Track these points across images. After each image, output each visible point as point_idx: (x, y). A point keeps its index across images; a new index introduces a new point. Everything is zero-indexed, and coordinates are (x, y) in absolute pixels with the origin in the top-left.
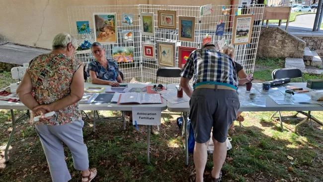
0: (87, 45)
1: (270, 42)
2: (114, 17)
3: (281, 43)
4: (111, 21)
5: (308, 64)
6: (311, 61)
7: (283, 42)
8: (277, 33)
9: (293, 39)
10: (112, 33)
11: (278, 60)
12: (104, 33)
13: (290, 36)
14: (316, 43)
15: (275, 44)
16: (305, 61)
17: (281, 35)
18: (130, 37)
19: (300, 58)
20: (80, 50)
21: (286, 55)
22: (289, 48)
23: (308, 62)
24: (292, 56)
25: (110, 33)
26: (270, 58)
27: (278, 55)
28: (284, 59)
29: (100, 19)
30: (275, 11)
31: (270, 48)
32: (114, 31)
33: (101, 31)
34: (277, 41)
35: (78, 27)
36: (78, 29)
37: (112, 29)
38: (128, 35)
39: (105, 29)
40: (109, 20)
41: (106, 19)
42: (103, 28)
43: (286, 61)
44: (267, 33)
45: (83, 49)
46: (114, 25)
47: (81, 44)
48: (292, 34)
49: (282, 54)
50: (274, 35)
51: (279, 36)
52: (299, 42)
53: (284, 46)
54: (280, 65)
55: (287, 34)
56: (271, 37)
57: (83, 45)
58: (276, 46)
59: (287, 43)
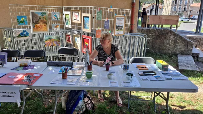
0: (25, 33)
1: (165, 41)
2: (46, 14)
3: (173, 42)
4: (44, 17)
5: (196, 60)
6: (198, 57)
7: (175, 42)
8: (170, 35)
9: (183, 40)
10: (45, 25)
11: (172, 56)
12: (38, 25)
13: (180, 37)
14: (199, 42)
15: (168, 43)
16: (194, 57)
17: (173, 36)
18: (57, 28)
19: (189, 55)
20: (20, 37)
21: (178, 52)
22: (180, 47)
23: (195, 58)
24: (183, 53)
25: (43, 25)
26: (165, 54)
27: (171, 52)
28: (176, 55)
29: (36, 15)
30: (168, 19)
31: (165, 46)
32: (46, 24)
33: (36, 23)
34: (170, 41)
35: (18, 20)
36: (18, 21)
37: (45, 23)
38: (56, 27)
39: (39, 22)
40: (43, 16)
41: (40, 15)
42: (38, 21)
43: (178, 57)
44: (162, 34)
45: (22, 37)
46: (46, 19)
47: (20, 33)
48: (182, 35)
49: (175, 51)
50: (168, 36)
51: (172, 37)
52: (188, 42)
53: (176, 45)
54: (174, 61)
55: (178, 35)
56: (166, 38)
57: (22, 34)
58: (170, 45)
59: (178, 43)
